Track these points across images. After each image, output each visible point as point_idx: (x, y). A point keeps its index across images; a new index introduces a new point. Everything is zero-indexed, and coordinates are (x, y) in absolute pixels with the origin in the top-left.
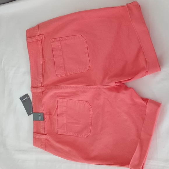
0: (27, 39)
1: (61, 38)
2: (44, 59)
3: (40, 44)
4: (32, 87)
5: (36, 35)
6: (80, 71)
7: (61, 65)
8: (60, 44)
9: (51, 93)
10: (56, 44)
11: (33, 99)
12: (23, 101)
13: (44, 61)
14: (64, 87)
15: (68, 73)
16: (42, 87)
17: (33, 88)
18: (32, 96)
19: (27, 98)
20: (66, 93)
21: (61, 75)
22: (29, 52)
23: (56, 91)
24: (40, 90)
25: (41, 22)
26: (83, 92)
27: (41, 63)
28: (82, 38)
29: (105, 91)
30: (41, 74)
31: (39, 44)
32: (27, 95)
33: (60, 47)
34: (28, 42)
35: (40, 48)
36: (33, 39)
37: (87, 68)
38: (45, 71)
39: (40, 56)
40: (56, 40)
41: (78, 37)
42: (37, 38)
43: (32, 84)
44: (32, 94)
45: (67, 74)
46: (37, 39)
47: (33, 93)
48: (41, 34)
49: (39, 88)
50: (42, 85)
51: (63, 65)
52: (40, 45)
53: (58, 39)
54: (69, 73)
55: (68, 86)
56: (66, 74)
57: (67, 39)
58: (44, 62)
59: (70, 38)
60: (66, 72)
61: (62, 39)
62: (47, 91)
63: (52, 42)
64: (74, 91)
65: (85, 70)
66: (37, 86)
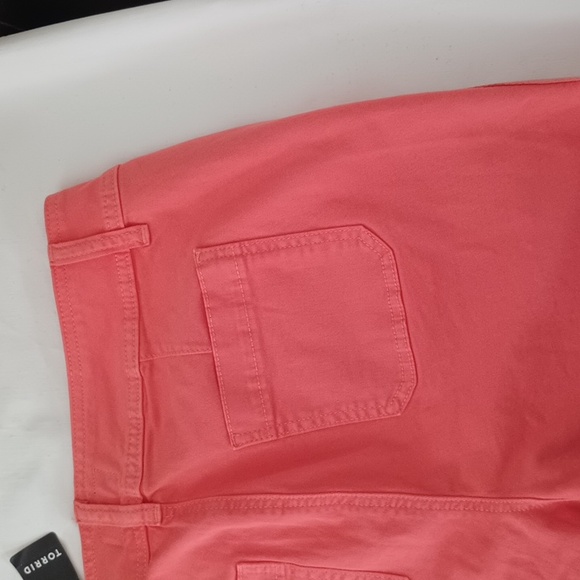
0: (52, 250)
1: (247, 240)
2: (149, 352)
3: (125, 273)
4: (84, 501)
5: (107, 227)
6: (358, 416)
7: (250, 386)
8: (244, 275)
9: (202, 535)
10: (223, 276)
11: (86, 561)
12: (27, 570)
13: (152, 364)
14: (280, 504)
15: (293, 427)
16: (145, 501)
17: (88, 507)
18: (85, 548)
19: (52, 556)
20: (286, 533)
21: (256, 436)
22: (61, 318)
23: (230, 527)
24: (131, 519)
25: (132, 158)
26: (390, 529)
27: (135, 372)
28: (370, 242)
29: (519, 524)
30: (134, 431)
31: (121, 272)
32: (50, 542)
33: (247, 287)
34: (57, 265)
35: (127, 292)
36: (89, 250)
37: (401, 396)
38: (157, 417)
39: (129, 336)
40: (220, 254)
41: (345, 236)
42: (113, 243)
43: (78, 483)
44: (83, 538)
45: (286, 429)
46: (110, 246)
47: (85, 530)
48: (134, 220)
49: (130, 508)
50: (148, 494)
51: (264, 386)
52: (123, 279)
53: (234, 250)
54: (299, 426)
55: (298, 501)
56: (281, 430)
57: (283, 245)
58: (149, 367)
59: (303, 242)
60: (279, 421)
61: (254, 250)
62: (174, 525)
63: (201, 267)
64: (334, 521)
65: (390, 410)
66: (110, 496)
